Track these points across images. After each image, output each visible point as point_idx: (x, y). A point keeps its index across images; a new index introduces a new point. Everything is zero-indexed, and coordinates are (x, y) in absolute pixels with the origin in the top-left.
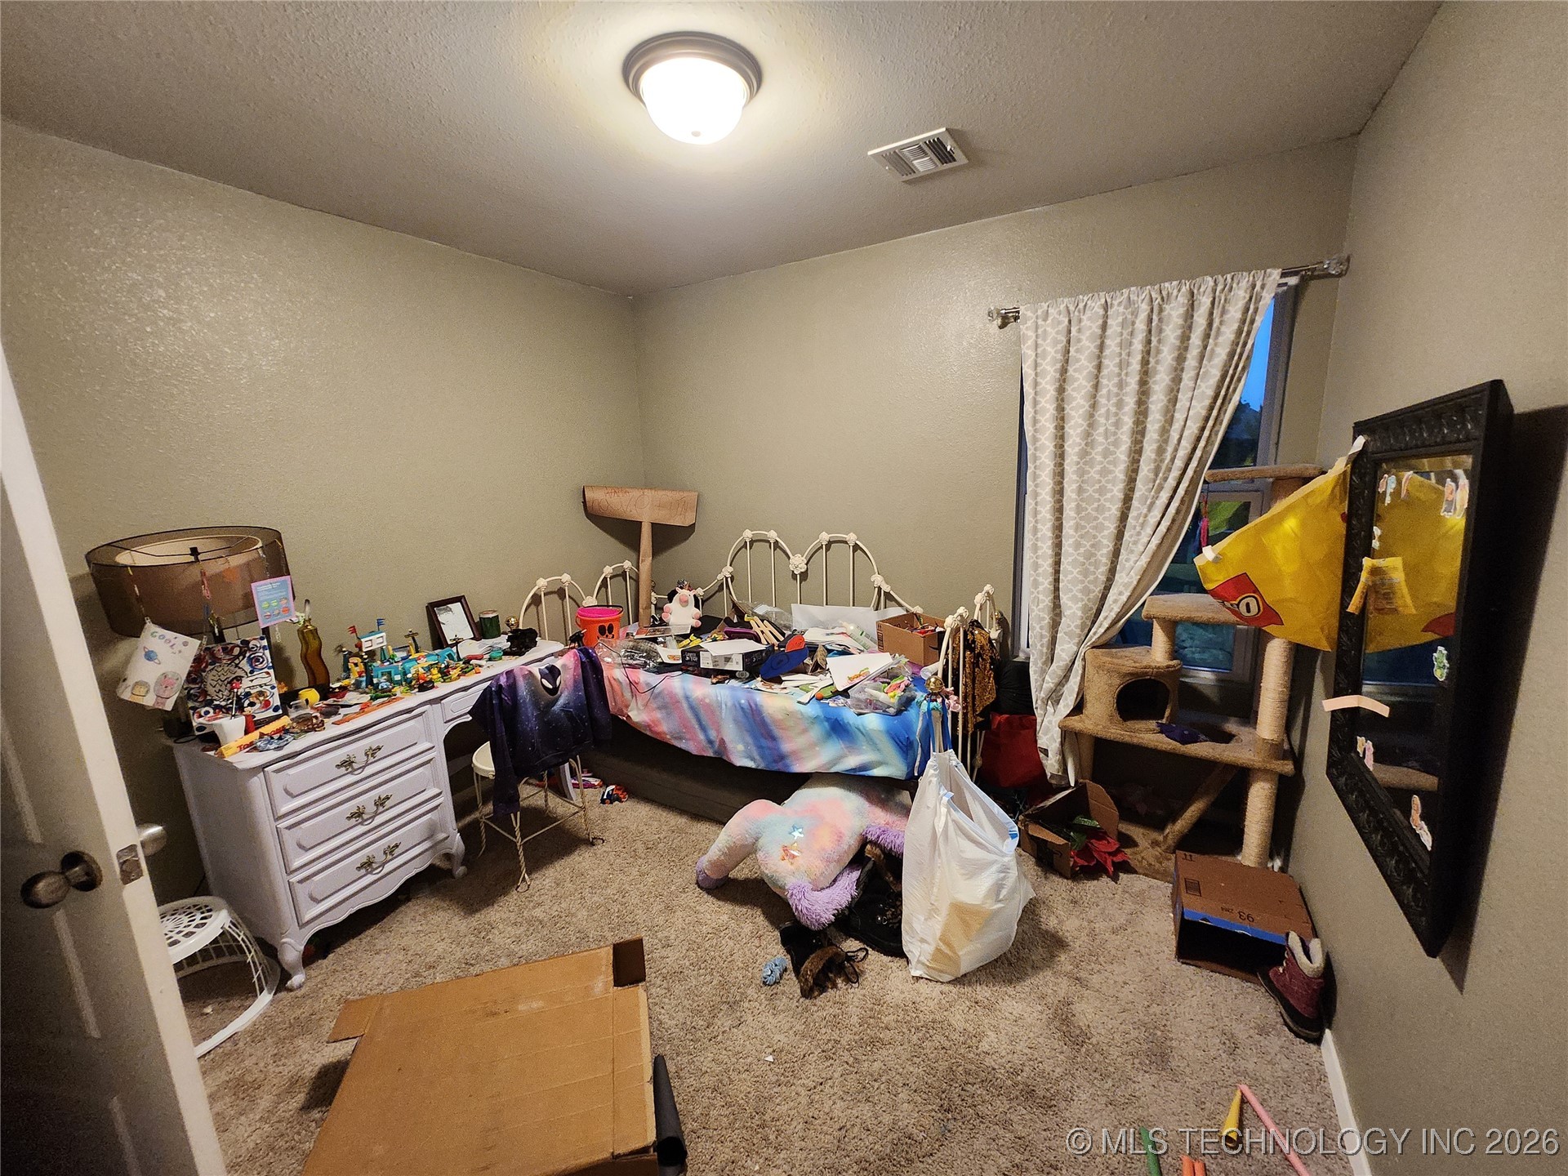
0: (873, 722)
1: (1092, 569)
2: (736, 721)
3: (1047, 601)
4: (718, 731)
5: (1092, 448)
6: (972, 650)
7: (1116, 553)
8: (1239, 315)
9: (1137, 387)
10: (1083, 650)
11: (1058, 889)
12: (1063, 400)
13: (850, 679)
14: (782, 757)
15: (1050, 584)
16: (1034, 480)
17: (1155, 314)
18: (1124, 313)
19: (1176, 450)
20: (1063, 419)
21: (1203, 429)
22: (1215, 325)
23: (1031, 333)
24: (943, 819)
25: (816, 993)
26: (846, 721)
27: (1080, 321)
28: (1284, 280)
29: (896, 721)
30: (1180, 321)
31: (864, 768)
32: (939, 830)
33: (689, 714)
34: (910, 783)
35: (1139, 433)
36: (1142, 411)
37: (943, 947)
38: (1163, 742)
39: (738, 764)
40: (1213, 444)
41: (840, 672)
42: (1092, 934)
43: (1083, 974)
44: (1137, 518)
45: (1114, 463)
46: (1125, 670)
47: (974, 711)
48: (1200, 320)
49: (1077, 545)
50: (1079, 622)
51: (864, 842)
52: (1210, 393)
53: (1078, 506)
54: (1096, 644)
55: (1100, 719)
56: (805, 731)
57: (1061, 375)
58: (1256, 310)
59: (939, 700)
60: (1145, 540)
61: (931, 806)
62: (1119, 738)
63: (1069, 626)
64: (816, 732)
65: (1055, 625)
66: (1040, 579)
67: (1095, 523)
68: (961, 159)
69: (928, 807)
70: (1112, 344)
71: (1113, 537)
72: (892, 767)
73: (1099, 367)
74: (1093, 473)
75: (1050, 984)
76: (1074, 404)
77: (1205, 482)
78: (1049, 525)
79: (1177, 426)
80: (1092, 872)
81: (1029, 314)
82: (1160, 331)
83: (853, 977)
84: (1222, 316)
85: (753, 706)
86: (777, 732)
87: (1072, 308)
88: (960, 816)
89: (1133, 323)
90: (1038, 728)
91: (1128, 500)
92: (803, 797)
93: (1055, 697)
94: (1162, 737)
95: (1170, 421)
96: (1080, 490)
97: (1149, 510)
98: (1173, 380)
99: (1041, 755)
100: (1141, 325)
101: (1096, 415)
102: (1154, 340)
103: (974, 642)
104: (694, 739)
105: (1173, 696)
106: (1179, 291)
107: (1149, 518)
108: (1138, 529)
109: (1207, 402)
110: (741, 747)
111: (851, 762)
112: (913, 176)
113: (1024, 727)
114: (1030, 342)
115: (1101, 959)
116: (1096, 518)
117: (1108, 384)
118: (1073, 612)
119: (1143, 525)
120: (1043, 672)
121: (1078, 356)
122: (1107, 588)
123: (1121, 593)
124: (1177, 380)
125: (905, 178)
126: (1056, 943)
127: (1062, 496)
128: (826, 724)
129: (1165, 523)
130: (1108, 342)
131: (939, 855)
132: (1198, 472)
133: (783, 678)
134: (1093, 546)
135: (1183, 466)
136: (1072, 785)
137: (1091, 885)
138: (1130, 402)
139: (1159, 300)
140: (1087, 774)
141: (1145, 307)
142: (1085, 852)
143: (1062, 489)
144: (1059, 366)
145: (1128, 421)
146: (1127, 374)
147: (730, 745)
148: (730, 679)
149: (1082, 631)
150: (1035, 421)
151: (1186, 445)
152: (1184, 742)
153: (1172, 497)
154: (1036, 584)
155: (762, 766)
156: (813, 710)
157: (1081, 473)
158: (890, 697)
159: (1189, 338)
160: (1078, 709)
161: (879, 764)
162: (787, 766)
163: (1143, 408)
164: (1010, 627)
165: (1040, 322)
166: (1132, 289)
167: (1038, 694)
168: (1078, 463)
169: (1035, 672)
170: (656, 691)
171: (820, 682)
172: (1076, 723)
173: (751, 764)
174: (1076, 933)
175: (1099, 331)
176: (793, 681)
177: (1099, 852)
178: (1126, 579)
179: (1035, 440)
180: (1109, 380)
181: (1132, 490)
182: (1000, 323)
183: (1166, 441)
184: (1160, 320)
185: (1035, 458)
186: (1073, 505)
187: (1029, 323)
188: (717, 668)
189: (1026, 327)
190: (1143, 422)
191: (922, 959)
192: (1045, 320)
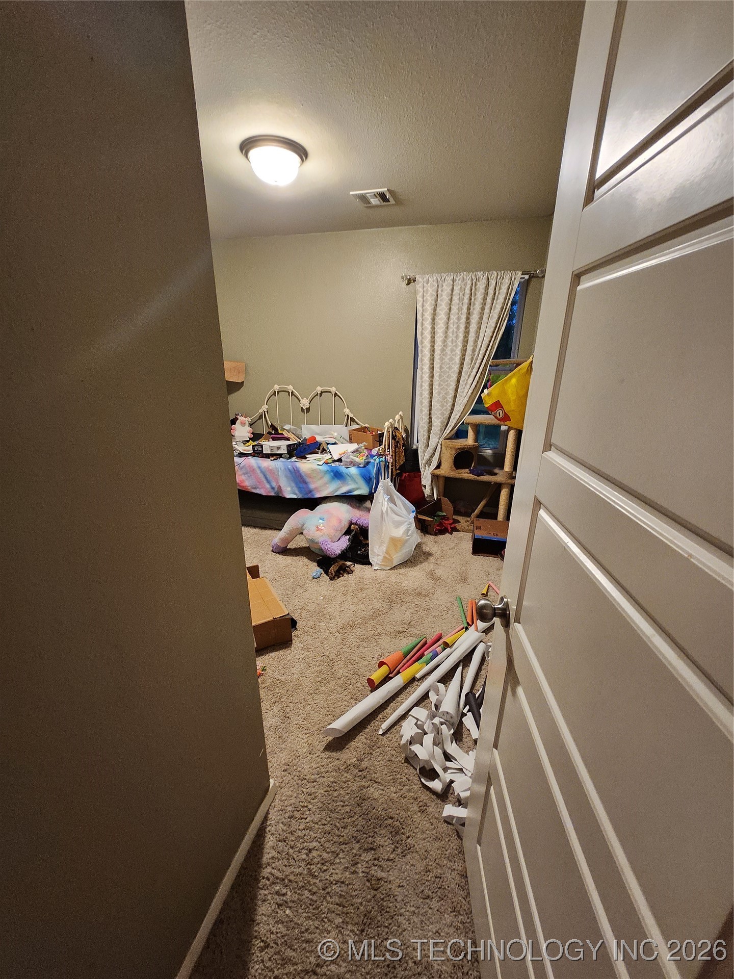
0: (353, 470)
1: (445, 404)
2: (286, 476)
3: (426, 419)
4: (277, 482)
5: (446, 348)
6: (395, 440)
7: (455, 397)
8: (505, 291)
9: (465, 320)
10: (441, 440)
11: (429, 539)
12: (434, 324)
13: (340, 454)
14: (310, 491)
15: (427, 411)
16: (421, 362)
17: (474, 286)
18: (461, 284)
19: (480, 350)
20: (434, 333)
21: (490, 341)
22: (496, 295)
23: (421, 290)
24: (386, 506)
25: (336, 578)
26: (341, 471)
27: (442, 286)
28: (523, 276)
29: (364, 470)
30: (483, 291)
31: (350, 491)
32: (384, 510)
33: (260, 475)
34: (370, 497)
35: (466, 341)
36: (467, 333)
37: (387, 556)
38: (471, 477)
39: (288, 497)
40: (494, 349)
41: (336, 451)
42: (443, 551)
43: (438, 562)
44: (464, 381)
45: (455, 355)
46: (457, 447)
47: (396, 467)
48: (491, 291)
49: (439, 393)
50: (439, 428)
51: (351, 523)
52: (494, 325)
53: (440, 375)
54: (446, 438)
55: (447, 470)
56: (322, 478)
57: (434, 312)
58: (512, 289)
59: (384, 457)
60: (466, 391)
61: (381, 502)
62: (454, 476)
63: (435, 430)
64: (327, 478)
65: (429, 430)
66: (423, 409)
67: (447, 383)
68: (392, 201)
69: (380, 503)
70: (455, 299)
71: (454, 389)
72: (363, 490)
73: (450, 309)
74: (447, 359)
75: (427, 566)
76: (439, 326)
77: (490, 366)
78: (427, 383)
79: (480, 339)
80: (442, 531)
81: (420, 280)
82: (475, 295)
83: (350, 572)
84: (499, 291)
85: (295, 469)
86: (307, 480)
87: (439, 279)
88: (392, 505)
89: (465, 290)
90: (422, 476)
91: (460, 372)
92: (321, 508)
93: (429, 462)
94: (471, 475)
95: (478, 337)
96: (441, 367)
97: (469, 378)
98: (480, 318)
99: (423, 488)
100: (468, 291)
101: (448, 332)
102: (473, 299)
103: (396, 436)
104: (264, 488)
105: (475, 458)
106: (483, 277)
107: (468, 381)
108: (464, 386)
109: (492, 329)
110: (289, 489)
111: (343, 490)
112: (369, 205)
113: (416, 477)
114: (421, 294)
115: (445, 557)
116: (447, 381)
117: (453, 318)
118: (437, 423)
119: (466, 384)
120: (424, 451)
121: (441, 303)
122: (451, 413)
123: (456, 415)
124: (481, 318)
125: (365, 205)
126: (428, 555)
127: (433, 370)
128: (332, 473)
129: (475, 383)
130: (454, 297)
131: (385, 520)
132: (488, 361)
133: (307, 456)
134: (445, 394)
135: (482, 358)
136: (436, 499)
137: (442, 537)
138: (462, 327)
139: (475, 279)
140: (442, 494)
141: (469, 282)
142: (440, 524)
143: (433, 367)
144: (433, 307)
145: (461, 336)
146: (461, 314)
147: (283, 488)
148: (280, 458)
149: (441, 432)
150: (422, 334)
151: (483, 349)
152: (478, 476)
153: (477, 372)
154: (421, 411)
155: (300, 496)
156: (325, 468)
157: (442, 359)
158: (361, 460)
159: (486, 299)
160: (438, 467)
161: (357, 489)
162: (313, 495)
163: (467, 330)
164: (409, 433)
165: (425, 284)
166: (465, 273)
167: (422, 462)
168: (440, 355)
169: (421, 452)
170: (241, 465)
171: (326, 457)
172: (438, 472)
173: (294, 497)
174: (436, 551)
175: (450, 292)
176: (311, 457)
177: (445, 524)
178: (459, 408)
179: (422, 343)
180: (454, 316)
181: (462, 368)
182: (407, 283)
183: (476, 346)
184: (475, 289)
185: (422, 351)
186: (438, 374)
187: (420, 285)
188: (273, 453)
189: (418, 286)
190: (467, 337)
191: (378, 562)
192: (427, 283)
